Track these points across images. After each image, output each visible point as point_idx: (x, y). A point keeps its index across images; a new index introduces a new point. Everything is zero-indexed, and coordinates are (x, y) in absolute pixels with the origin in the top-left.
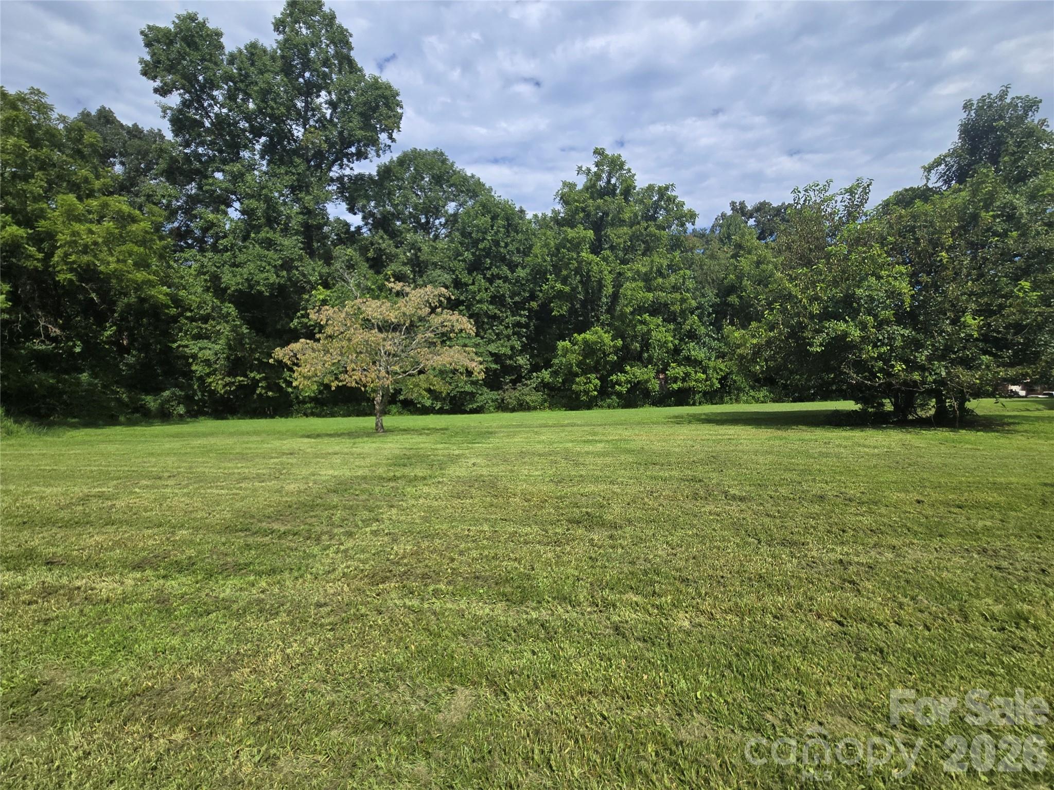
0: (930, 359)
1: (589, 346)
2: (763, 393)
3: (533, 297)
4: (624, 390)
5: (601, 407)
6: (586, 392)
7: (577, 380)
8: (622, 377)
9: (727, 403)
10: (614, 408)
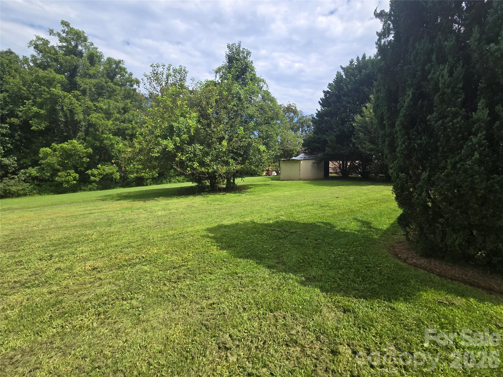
0: (211, 161)
1: (66, 151)
2: (181, 178)
3: (12, 114)
4: (97, 179)
5: (84, 190)
6: (68, 182)
7: (59, 174)
8: (95, 172)
9: (165, 183)
10: (94, 190)
